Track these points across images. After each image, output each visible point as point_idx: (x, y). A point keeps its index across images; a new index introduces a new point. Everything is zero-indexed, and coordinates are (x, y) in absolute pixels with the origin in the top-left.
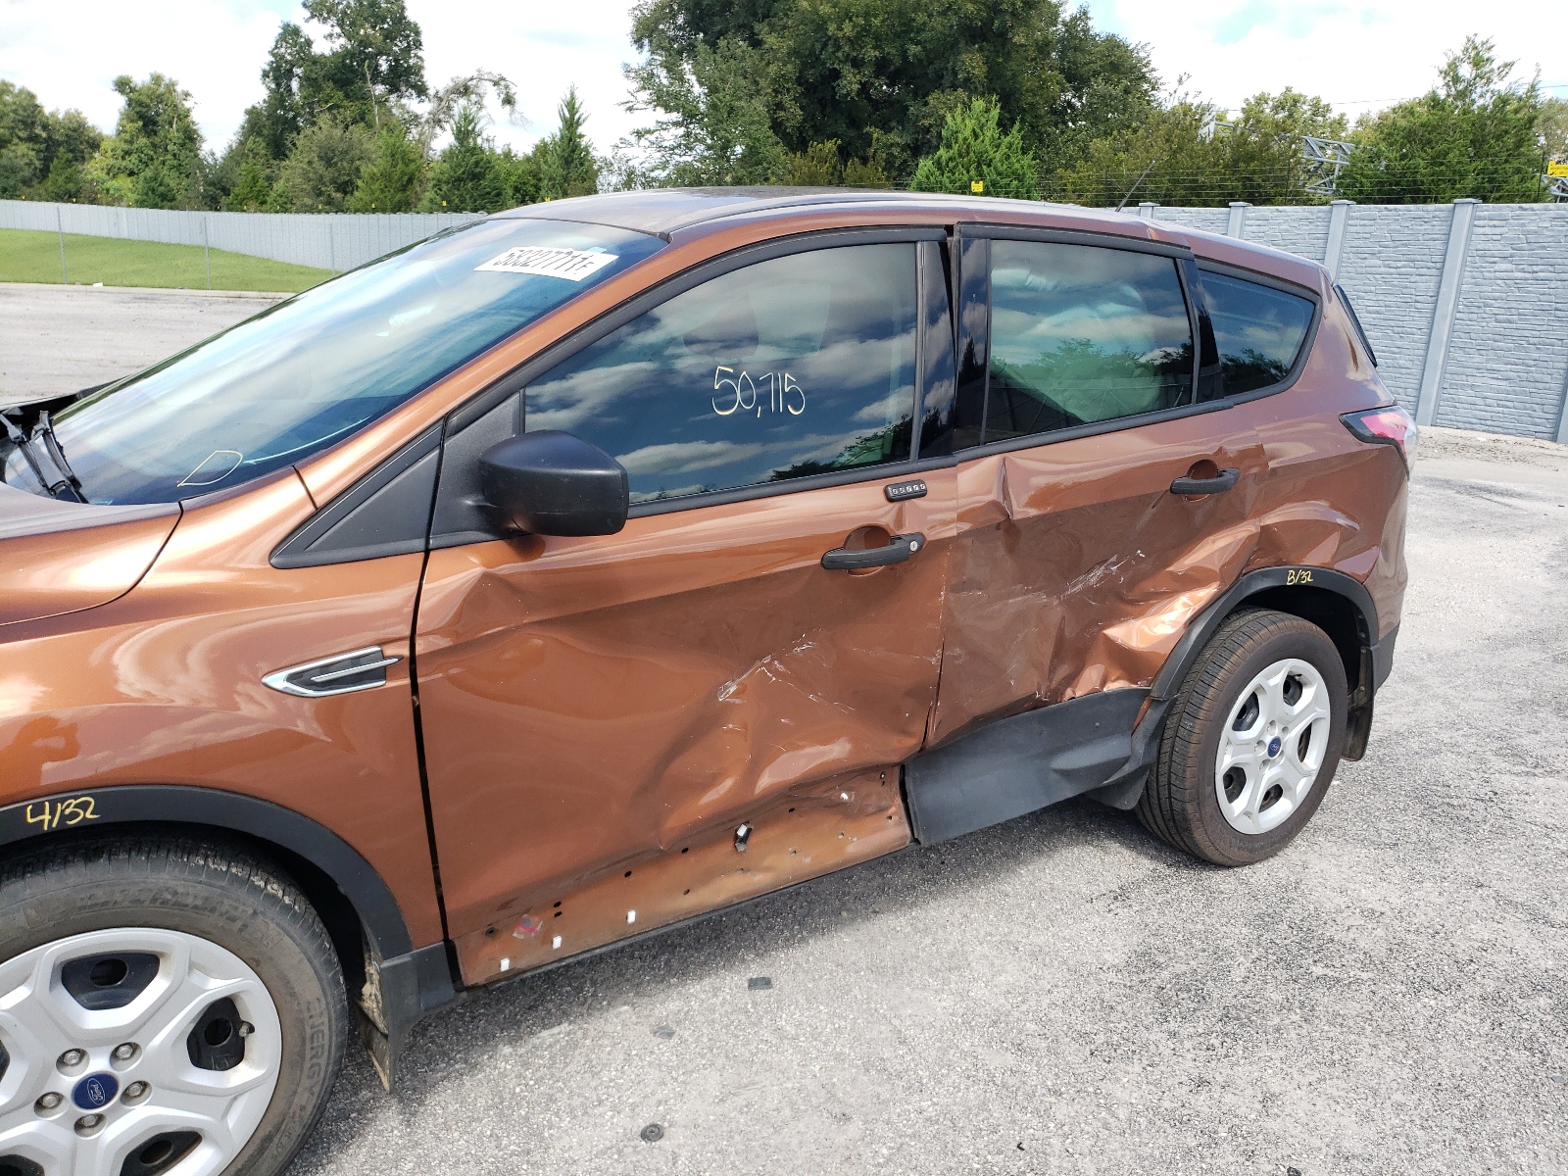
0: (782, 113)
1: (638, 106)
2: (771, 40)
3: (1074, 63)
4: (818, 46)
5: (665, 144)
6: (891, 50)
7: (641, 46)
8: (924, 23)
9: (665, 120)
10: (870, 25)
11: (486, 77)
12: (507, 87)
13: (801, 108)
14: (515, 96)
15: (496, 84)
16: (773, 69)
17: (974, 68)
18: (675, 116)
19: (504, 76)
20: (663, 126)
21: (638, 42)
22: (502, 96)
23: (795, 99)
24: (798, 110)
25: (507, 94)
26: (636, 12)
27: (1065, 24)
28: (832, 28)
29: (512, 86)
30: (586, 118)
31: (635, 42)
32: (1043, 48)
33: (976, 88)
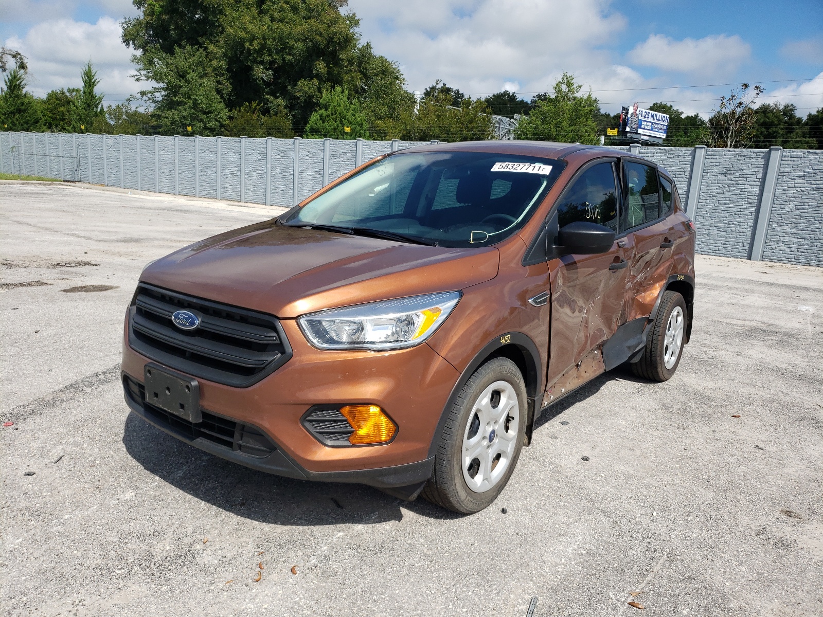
0: (220, 86)
1: (142, 78)
2: (211, 47)
3: (366, 69)
4: (238, 53)
5: (157, 99)
6: (278, 58)
7: (128, 44)
8: (294, 45)
9: (157, 87)
10: (266, 44)
11: (8, 52)
12: (21, 58)
13: (231, 84)
14: (27, 64)
15: (14, 56)
16: (215, 63)
17: (320, 68)
18: (162, 85)
19: (19, 52)
20: (156, 90)
21: (126, 42)
22: (18, 64)
23: (227, 79)
24: (229, 85)
25: (22, 63)
26: (124, 25)
27: (360, 50)
28: (247, 45)
29: (24, 58)
30: (99, 82)
31: (124, 42)
32: (350, 62)
33: (322, 79)
